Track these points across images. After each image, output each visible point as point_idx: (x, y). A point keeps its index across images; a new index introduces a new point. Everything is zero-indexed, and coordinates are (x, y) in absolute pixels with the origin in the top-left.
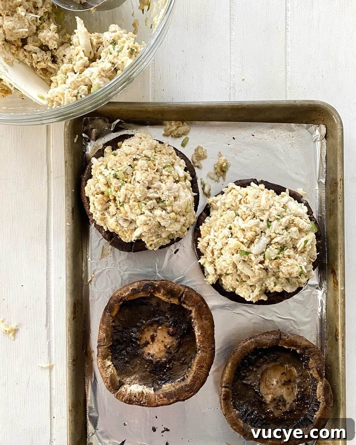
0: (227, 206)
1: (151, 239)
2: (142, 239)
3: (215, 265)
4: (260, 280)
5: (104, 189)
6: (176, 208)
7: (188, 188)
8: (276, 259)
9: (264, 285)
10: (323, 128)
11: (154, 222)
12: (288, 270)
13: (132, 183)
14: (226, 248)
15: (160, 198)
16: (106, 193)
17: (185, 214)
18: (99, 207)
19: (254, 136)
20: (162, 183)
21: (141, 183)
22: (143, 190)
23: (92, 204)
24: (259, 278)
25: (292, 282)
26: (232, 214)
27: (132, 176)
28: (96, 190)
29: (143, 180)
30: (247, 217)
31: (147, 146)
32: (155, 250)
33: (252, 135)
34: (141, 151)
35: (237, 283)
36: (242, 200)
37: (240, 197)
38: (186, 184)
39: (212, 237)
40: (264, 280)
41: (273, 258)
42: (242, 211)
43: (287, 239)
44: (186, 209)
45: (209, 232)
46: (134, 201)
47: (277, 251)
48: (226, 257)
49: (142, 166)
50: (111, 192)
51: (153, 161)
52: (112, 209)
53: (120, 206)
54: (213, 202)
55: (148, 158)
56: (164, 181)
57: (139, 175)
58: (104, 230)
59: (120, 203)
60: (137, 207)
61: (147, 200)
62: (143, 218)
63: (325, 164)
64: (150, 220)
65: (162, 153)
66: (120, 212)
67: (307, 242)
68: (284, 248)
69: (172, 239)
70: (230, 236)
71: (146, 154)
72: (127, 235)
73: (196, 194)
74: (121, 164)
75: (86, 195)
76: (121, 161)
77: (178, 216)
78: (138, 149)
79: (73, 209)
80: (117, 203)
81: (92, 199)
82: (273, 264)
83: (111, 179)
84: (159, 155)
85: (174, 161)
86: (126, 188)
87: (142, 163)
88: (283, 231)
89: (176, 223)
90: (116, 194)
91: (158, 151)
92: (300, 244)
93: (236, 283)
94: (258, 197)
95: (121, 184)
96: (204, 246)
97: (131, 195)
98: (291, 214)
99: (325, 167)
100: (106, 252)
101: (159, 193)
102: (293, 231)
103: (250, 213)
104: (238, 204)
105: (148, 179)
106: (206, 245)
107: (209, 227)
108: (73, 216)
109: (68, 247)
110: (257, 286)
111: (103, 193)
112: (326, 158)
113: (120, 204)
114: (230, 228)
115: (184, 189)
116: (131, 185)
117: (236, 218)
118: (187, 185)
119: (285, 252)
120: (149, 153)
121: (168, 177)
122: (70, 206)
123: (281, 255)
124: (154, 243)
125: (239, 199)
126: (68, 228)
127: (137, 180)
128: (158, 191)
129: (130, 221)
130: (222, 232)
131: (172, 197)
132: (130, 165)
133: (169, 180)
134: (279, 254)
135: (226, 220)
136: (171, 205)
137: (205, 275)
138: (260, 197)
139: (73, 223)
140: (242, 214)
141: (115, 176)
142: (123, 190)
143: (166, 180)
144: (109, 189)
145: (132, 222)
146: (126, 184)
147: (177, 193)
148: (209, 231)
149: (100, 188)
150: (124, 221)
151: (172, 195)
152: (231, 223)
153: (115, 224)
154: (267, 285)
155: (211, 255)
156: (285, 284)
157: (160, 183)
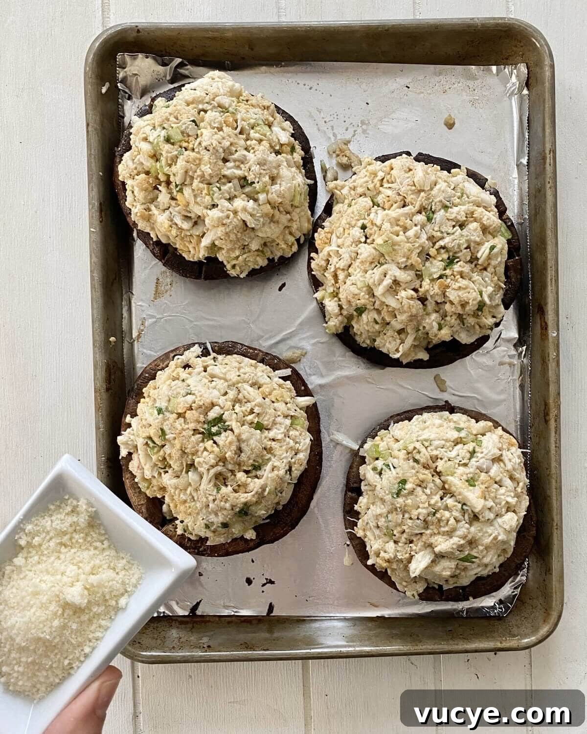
0: (360, 190)
1: (233, 255)
2: (218, 256)
3: (339, 300)
4: (413, 317)
5: (149, 164)
6: (273, 197)
7: (298, 167)
8: (441, 277)
9: (421, 328)
10: (523, 68)
11: (235, 220)
12: (459, 296)
13: (196, 150)
14: (357, 263)
15: (245, 178)
16: (152, 171)
17: (290, 209)
18: (140, 195)
19: (409, 88)
20: (249, 152)
21: (211, 151)
22: (216, 162)
23: (131, 192)
24: (410, 314)
25: (469, 325)
26: (366, 202)
27: (196, 139)
28: (136, 168)
29: (214, 145)
30: (392, 205)
31: (222, 91)
32: (242, 276)
33: (407, 87)
34: (212, 97)
35: (377, 327)
36: (385, 180)
37: (381, 175)
38: (293, 159)
39: (334, 247)
40: (419, 318)
41: (436, 276)
42: (384, 196)
43: (461, 242)
44: (292, 201)
45: (328, 241)
46: (202, 182)
47: (441, 265)
48: (356, 278)
49: (211, 121)
50: (161, 167)
51: (233, 113)
52: (163, 197)
53: (178, 191)
54: (336, 188)
55: (223, 109)
56: (253, 148)
57: (207, 136)
58: (152, 238)
59: (177, 186)
60: (205, 192)
61: (223, 180)
62: (215, 213)
63: (527, 131)
64: (228, 217)
65: (249, 103)
66: (176, 204)
67: (493, 249)
68: (454, 260)
69: (271, 258)
70: (363, 239)
71: (221, 102)
72: (191, 247)
73: (312, 182)
74: (177, 119)
75: (120, 178)
76: (178, 113)
77: (276, 212)
78: (207, 94)
79: (101, 204)
80: (172, 187)
81: (129, 183)
82: (436, 287)
83: (160, 144)
84: (245, 106)
85: (271, 119)
86: (186, 159)
87: (212, 115)
88: (455, 229)
89: (272, 224)
90: (170, 169)
91: (243, 100)
92: (483, 252)
93: (374, 328)
94: (410, 170)
95: (176, 153)
96: (321, 266)
97: (196, 172)
98: (469, 203)
99: (527, 137)
100: (163, 288)
101: (243, 169)
102: (472, 228)
103: (397, 199)
104: (378, 184)
105: (222, 145)
106: (323, 263)
107: (328, 233)
108: (101, 217)
109: (94, 269)
110: (409, 331)
111: (148, 173)
112: (528, 120)
113: (178, 189)
114: (364, 227)
115: (289, 166)
116: (194, 153)
117: (373, 210)
118: (295, 160)
119: (455, 266)
120: (226, 101)
121: (259, 143)
122: (96, 199)
123: (448, 272)
124: (238, 262)
125: (379, 178)
126: (94, 237)
127: (204, 144)
128: (242, 166)
129: (193, 221)
130: (349, 234)
131: (267, 177)
132: (194, 121)
133: (262, 148)
134: (445, 269)
135: (356, 213)
136: (264, 190)
137: (327, 319)
138: (414, 170)
139: (100, 229)
140: (385, 200)
141: (168, 140)
142: (181, 163)
143: (256, 148)
144: (158, 164)
145: (198, 221)
146: (186, 153)
147: (274, 170)
148: (328, 239)
149: (142, 164)
150: (184, 220)
151: (267, 174)
152: (365, 219)
153: (167, 224)
154: (427, 328)
155: (333, 282)
156: (457, 328)
157: (245, 153)
